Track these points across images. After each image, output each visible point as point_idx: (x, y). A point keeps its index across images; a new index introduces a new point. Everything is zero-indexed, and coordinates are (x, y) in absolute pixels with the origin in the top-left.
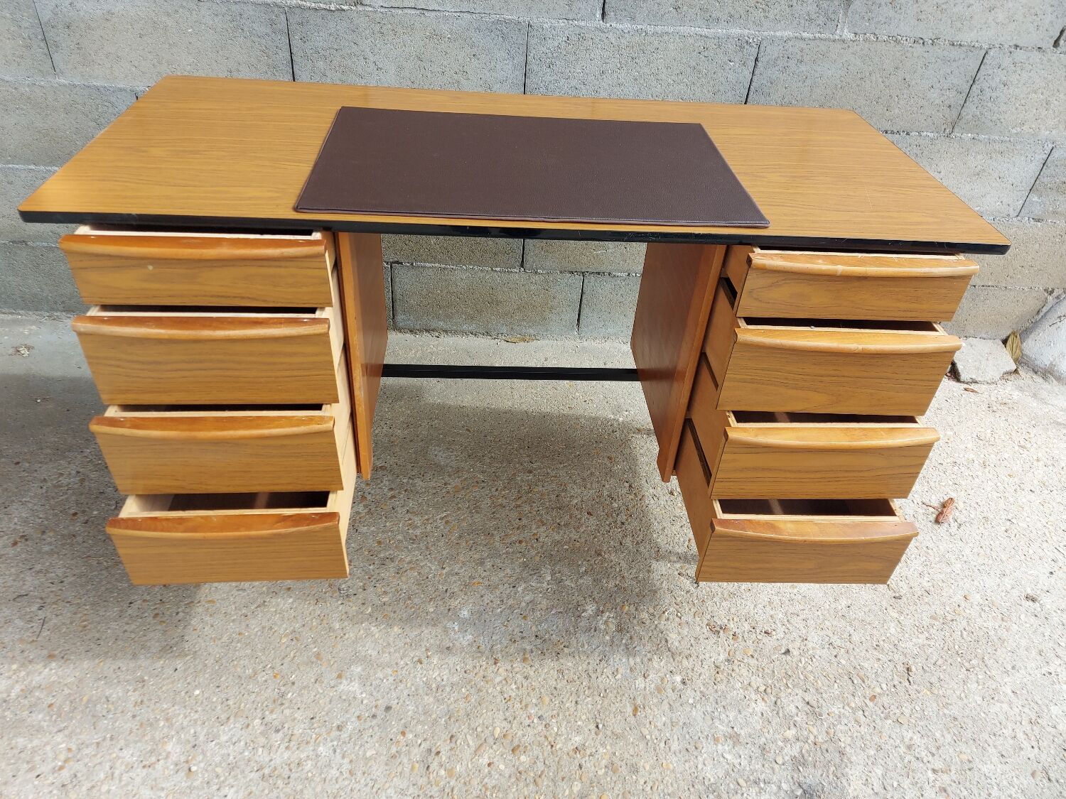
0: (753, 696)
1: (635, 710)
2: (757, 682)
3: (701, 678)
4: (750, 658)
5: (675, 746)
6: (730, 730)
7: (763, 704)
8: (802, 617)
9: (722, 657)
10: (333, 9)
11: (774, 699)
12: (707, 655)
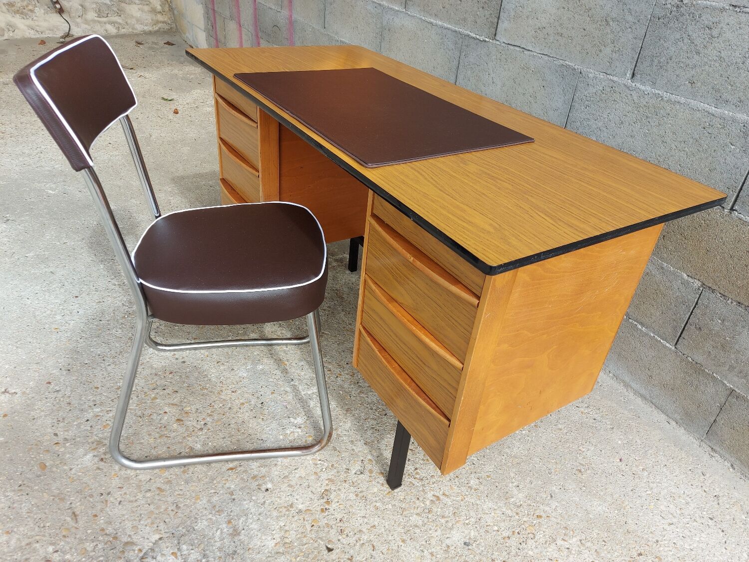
0: (277, 536)
1: (232, 469)
2: (292, 536)
3: (277, 499)
4: (310, 525)
5: (215, 499)
6: (241, 528)
7: (273, 545)
8: (374, 553)
9: (300, 507)
10: (481, 39)
11: (281, 551)
12: (298, 497)
